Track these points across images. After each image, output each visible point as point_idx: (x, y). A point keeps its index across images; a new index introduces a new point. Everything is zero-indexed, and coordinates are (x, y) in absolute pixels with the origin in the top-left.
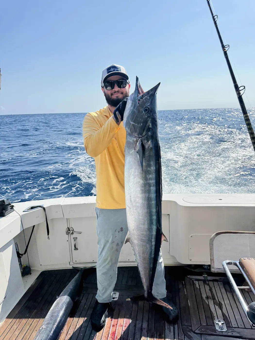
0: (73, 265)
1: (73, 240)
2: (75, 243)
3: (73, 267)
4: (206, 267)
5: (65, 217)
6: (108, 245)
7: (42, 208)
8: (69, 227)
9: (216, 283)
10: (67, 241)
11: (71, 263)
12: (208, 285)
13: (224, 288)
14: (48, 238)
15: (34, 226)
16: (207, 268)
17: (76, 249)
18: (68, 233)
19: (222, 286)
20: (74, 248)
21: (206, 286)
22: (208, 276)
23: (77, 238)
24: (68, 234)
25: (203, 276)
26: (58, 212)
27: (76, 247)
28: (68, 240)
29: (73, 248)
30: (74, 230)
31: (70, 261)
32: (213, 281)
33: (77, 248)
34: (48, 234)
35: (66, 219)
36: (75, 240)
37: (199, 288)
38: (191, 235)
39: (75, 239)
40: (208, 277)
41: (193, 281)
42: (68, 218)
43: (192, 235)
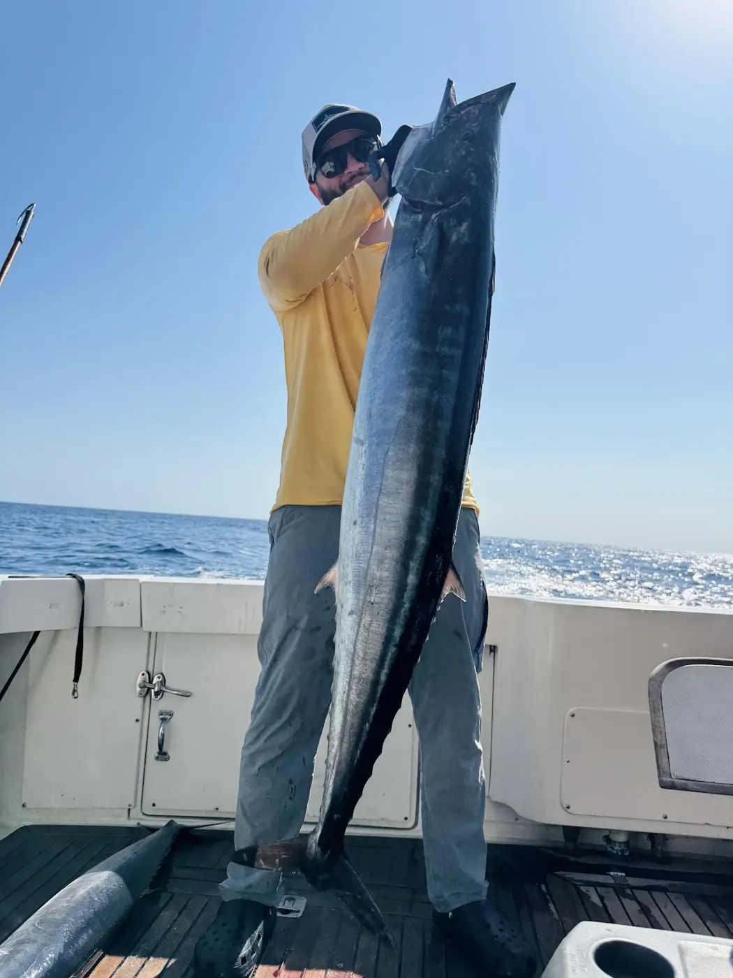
0: (141, 819)
1: (155, 720)
2: (163, 735)
3: (138, 824)
4: (617, 848)
5: (146, 628)
6: (297, 636)
7: (74, 579)
8: (150, 670)
9: (659, 896)
10: (137, 721)
11: (136, 812)
12: (634, 898)
13: (691, 910)
14: (74, 691)
15: (37, 634)
16: (620, 853)
17: (162, 755)
18: (146, 690)
19: (681, 904)
20: (157, 750)
21: (626, 902)
22: (626, 876)
23: (171, 715)
24: (145, 697)
25: (609, 875)
26: (126, 605)
27: (165, 749)
28: (140, 718)
29: (154, 750)
30: (167, 684)
31: (133, 804)
32: (649, 889)
33: (165, 754)
34: (76, 679)
35: (147, 635)
36: (163, 720)
37: (601, 905)
38: (571, 711)
39: (166, 717)
40: (627, 878)
41: (576, 887)
42: (153, 630)
43: (576, 708)
